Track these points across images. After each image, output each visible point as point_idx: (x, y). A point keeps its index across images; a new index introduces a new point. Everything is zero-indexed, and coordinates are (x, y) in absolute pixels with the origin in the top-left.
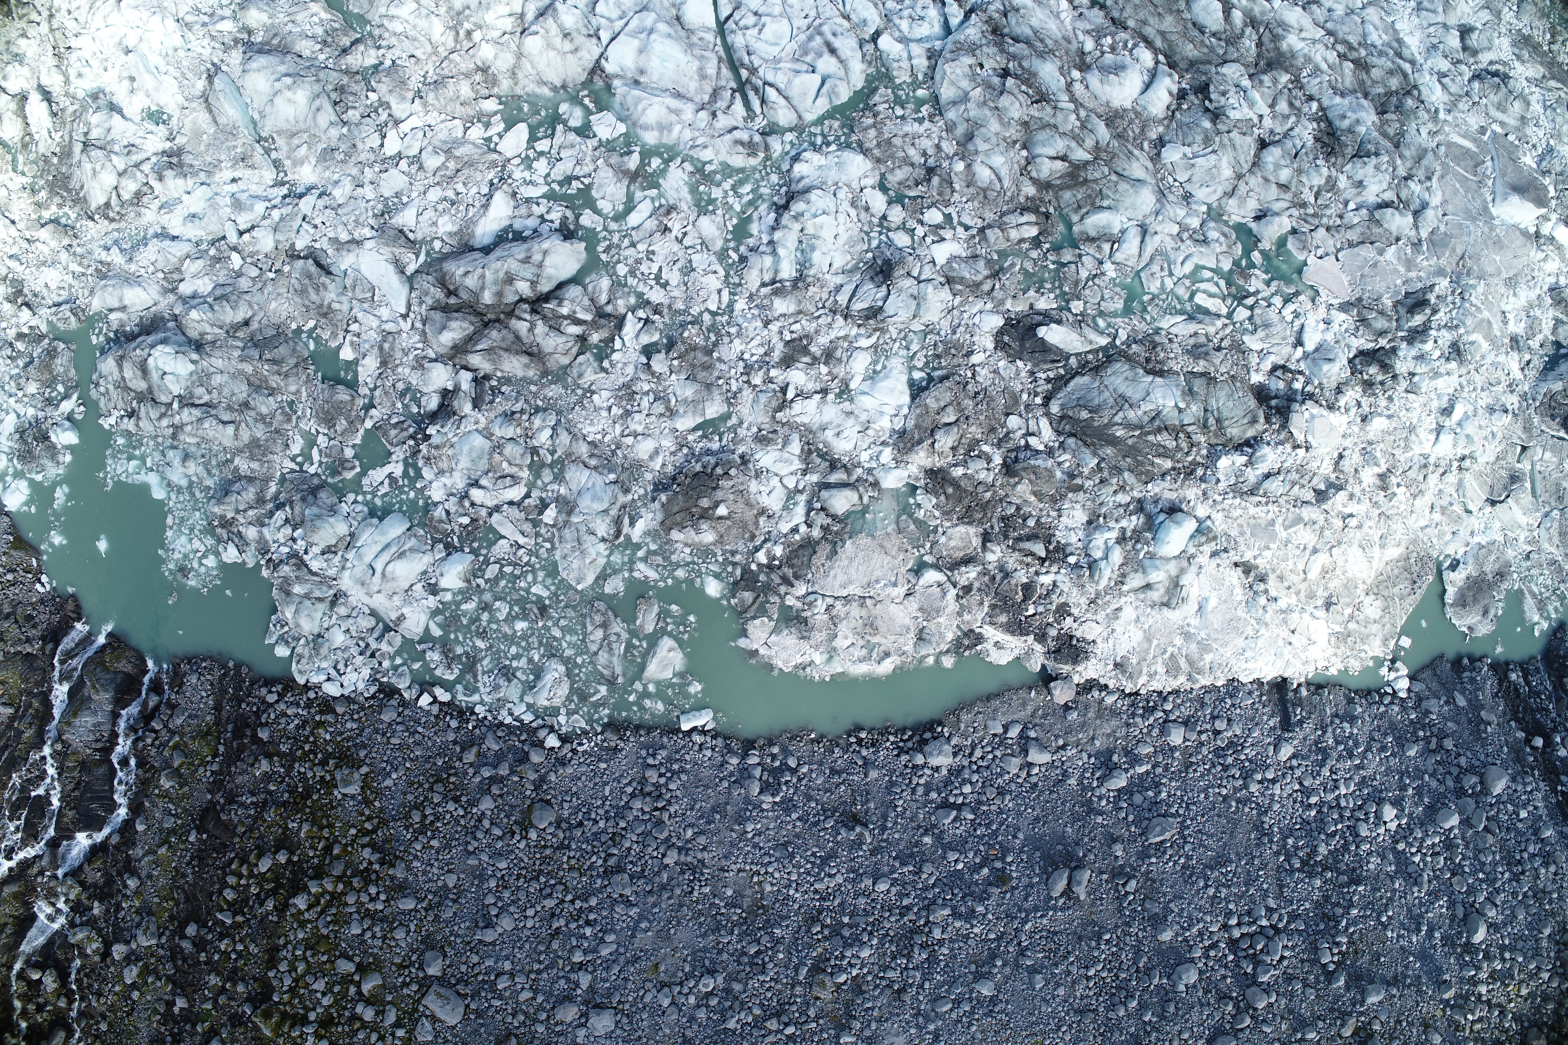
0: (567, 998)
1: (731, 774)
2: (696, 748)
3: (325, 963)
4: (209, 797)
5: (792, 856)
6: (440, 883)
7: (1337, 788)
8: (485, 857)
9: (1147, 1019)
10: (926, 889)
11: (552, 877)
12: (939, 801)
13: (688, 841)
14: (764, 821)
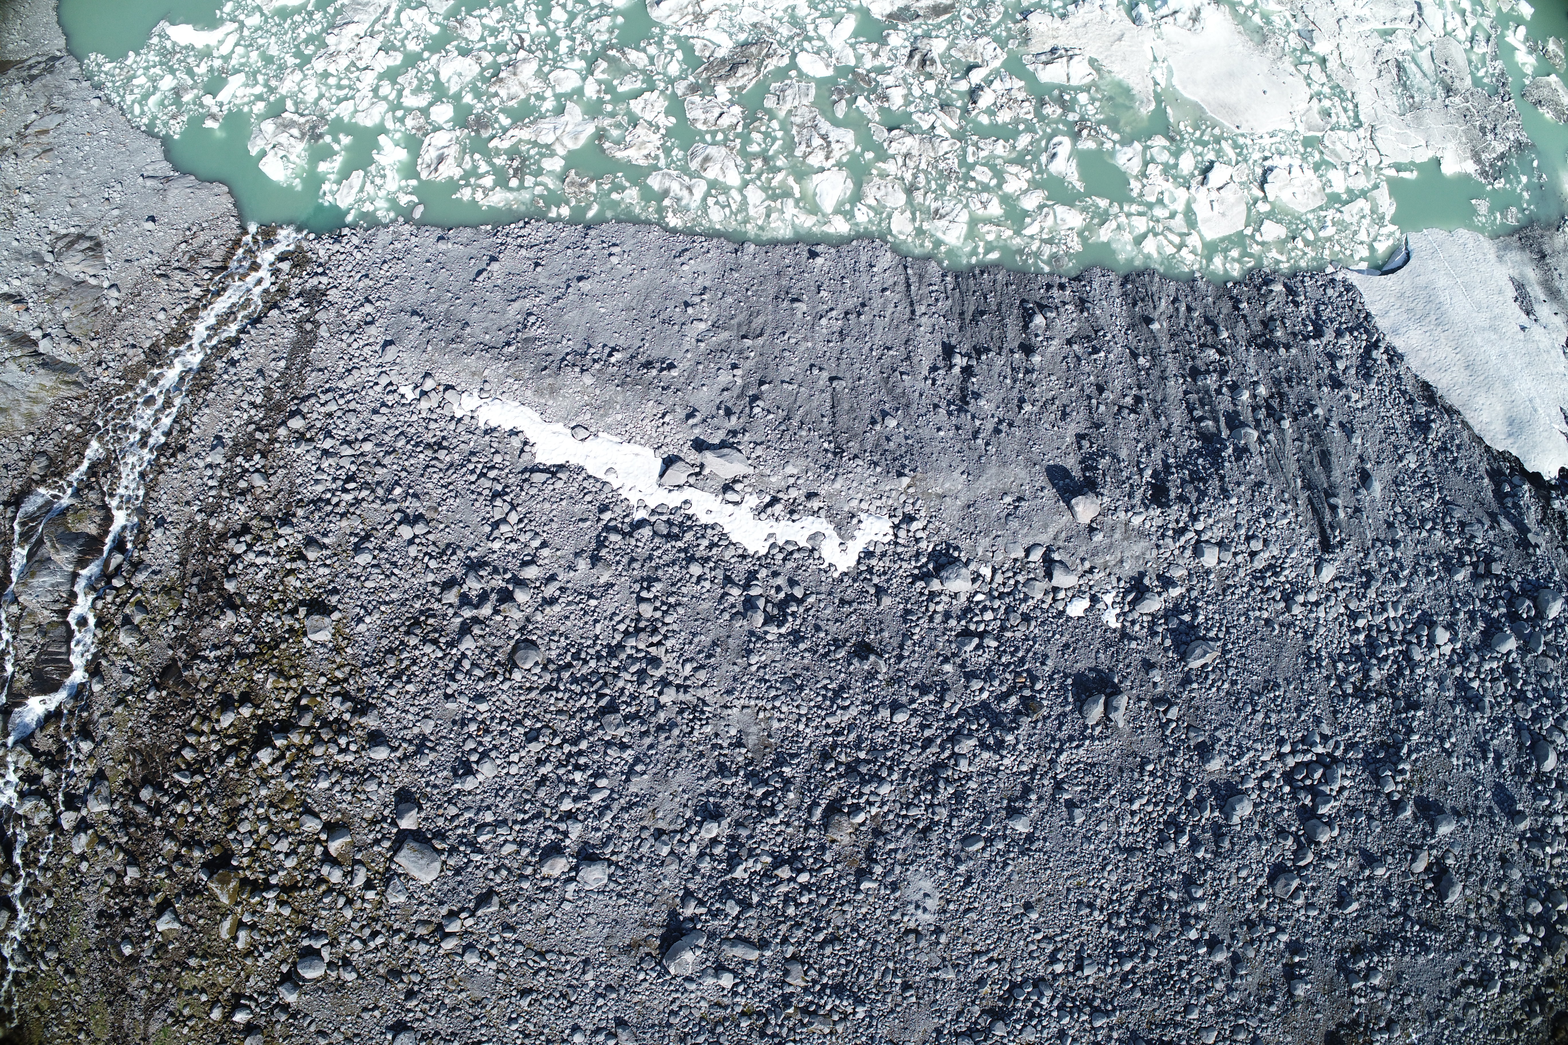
0: (555, 850)
1: (733, 606)
2: (694, 580)
3: (289, 821)
4: (171, 652)
5: (801, 688)
6: (416, 731)
7: (1384, 610)
8: (464, 700)
9: (1200, 855)
10: (949, 718)
11: (538, 720)
12: (959, 629)
13: (686, 678)
14: (770, 652)
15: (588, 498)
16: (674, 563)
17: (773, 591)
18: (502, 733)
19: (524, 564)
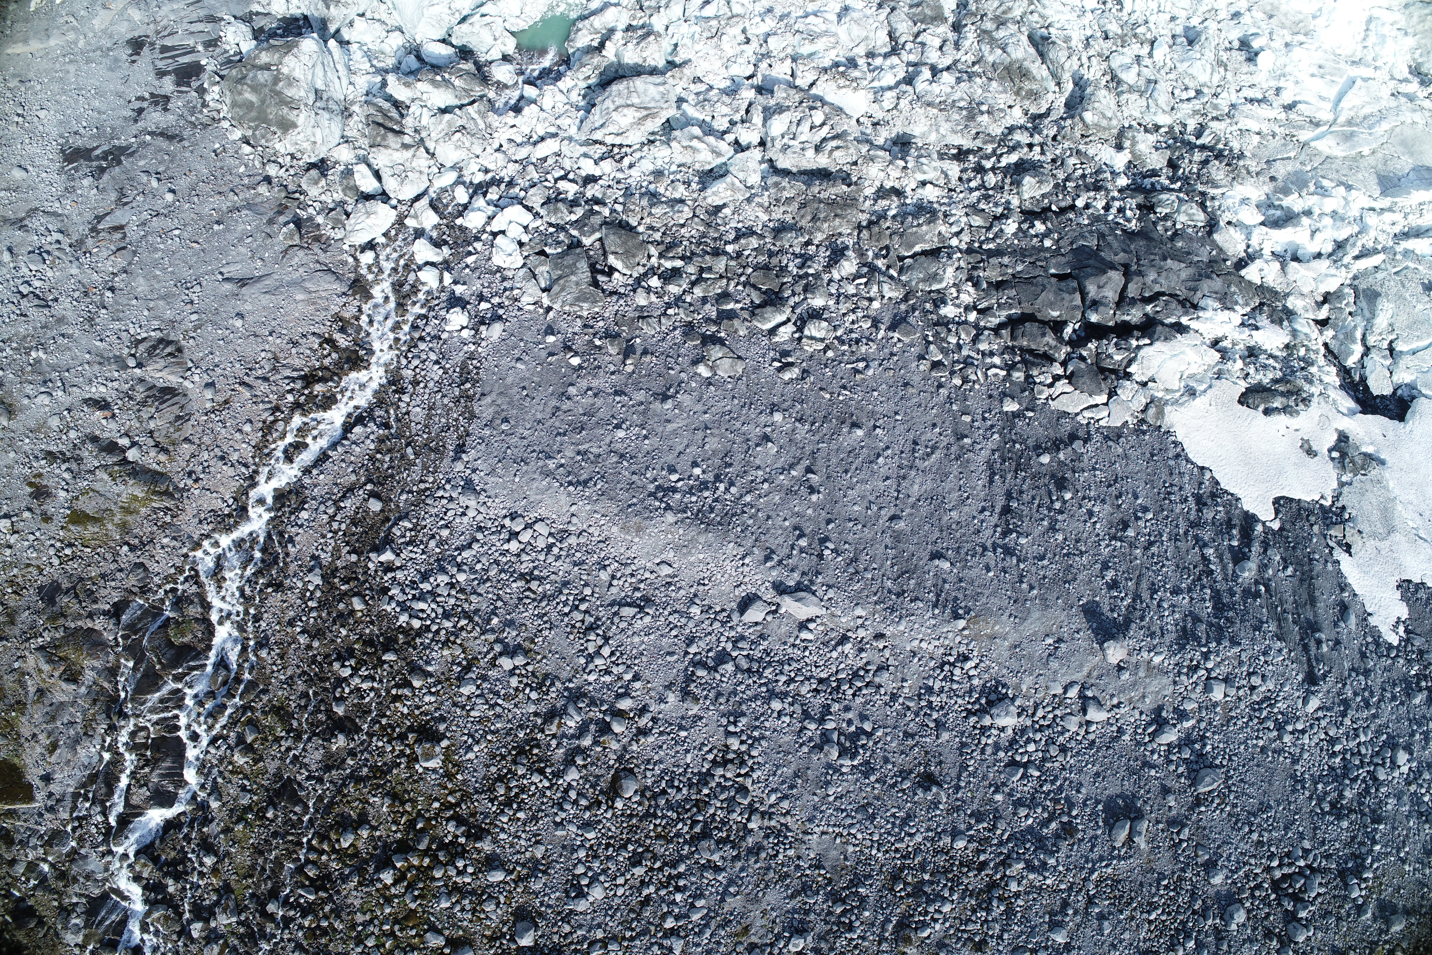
1: (811, 739)
2: (775, 715)
3: (414, 937)
5: (872, 817)
6: (528, 855)
7: (1357, 735)
8: (573, 829)
10: (1000, 844)
11: (640, 845)
12: (1006, 760)
13: (771, 806)
14: (845, 784)
15: (674, 633)
16: (755, 698)
17: (844, 725)
18: (608, 858)
19: (619, 696)
